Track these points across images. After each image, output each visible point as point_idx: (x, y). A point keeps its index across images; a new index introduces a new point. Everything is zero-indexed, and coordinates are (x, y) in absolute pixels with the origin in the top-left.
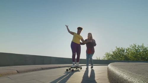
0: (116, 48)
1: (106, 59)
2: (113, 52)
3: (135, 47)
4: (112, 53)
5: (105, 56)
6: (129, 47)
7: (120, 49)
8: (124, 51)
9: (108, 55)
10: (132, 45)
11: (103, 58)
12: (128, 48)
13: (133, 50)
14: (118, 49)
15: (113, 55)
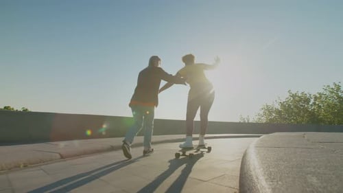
0: (288, 94)
1: (264, 120)
2: (282, 104)
3: (337, 91)
4: (278, 107)
5: (262, 112)
6: (322, 91)
7: (300, 95)
8: (307, 101)
9: (269, 110)
10: (328, 86)
11: (258, 117)
12: (320, 94)
13: (333, 97)
14: (293, 96)
15: (280, 112)
